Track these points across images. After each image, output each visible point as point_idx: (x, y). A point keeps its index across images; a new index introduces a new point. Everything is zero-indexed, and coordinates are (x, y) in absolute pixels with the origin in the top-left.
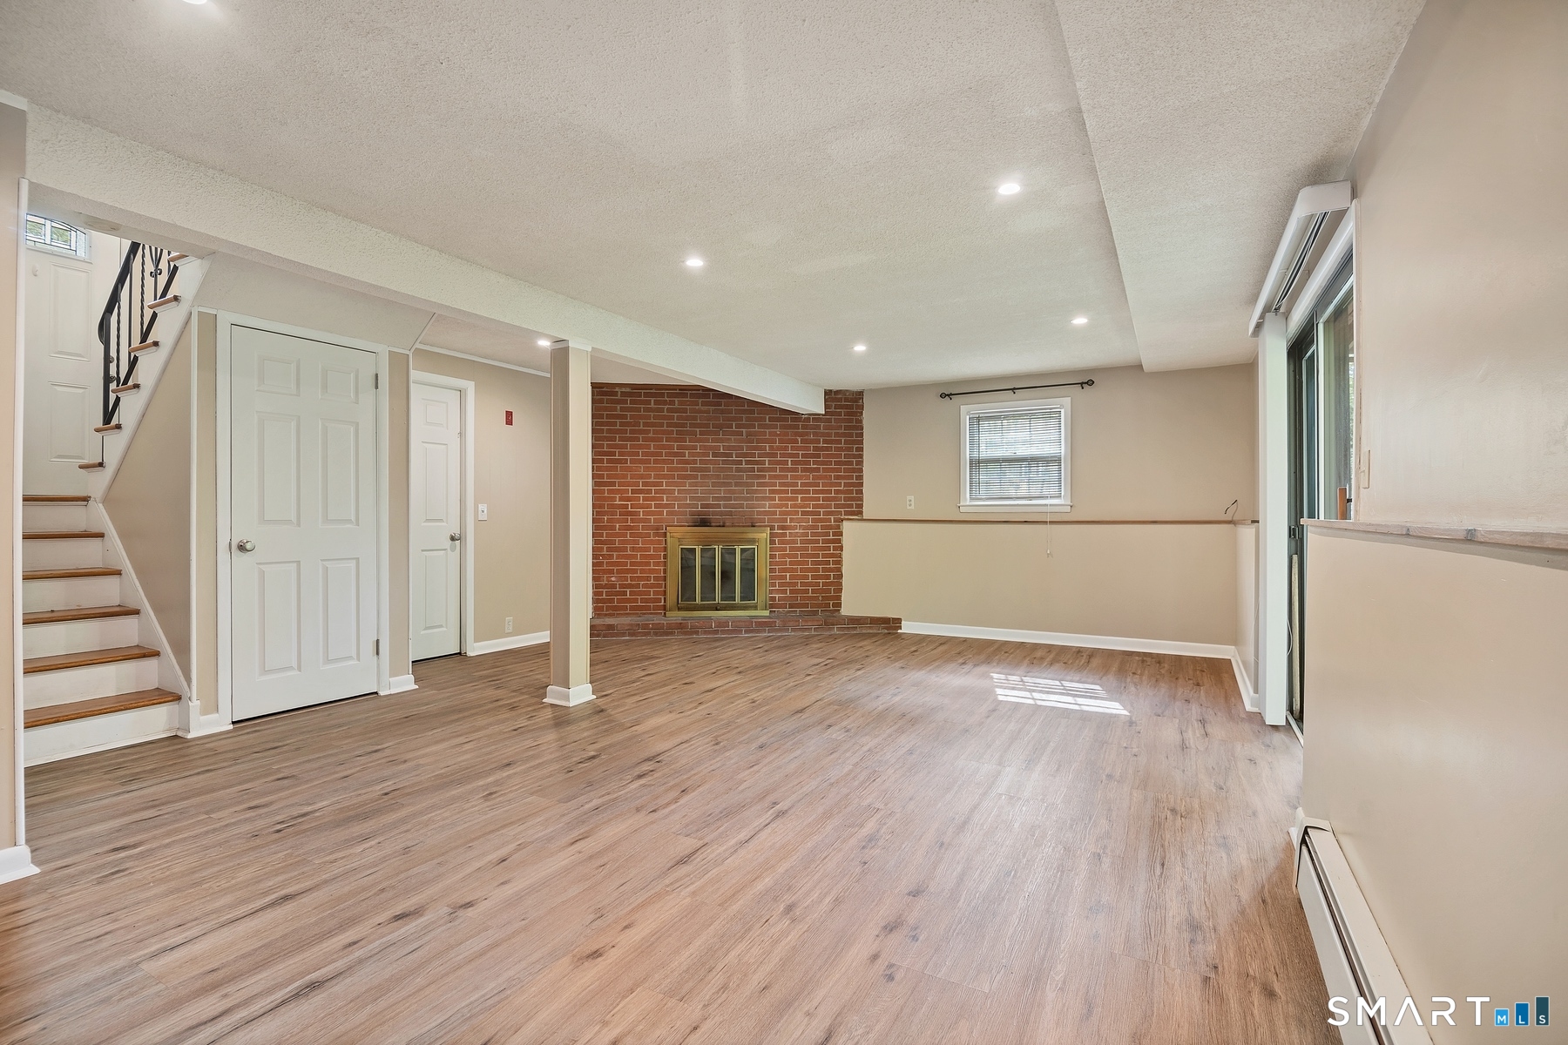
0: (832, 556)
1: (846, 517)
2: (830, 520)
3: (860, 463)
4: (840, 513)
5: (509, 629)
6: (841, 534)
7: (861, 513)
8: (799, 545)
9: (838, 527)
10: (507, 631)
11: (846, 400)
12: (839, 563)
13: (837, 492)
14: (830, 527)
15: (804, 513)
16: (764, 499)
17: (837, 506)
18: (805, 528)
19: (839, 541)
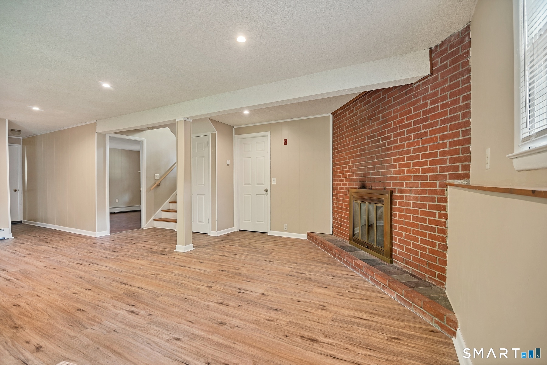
0: (437, 223)
1: (451, 181)
2: (434, 185)
3: (467, 115)
4: (445, 177)
5: (286, 229)
6: (445, 200)
7: (467, 176)
8: (411, 208)
9: (443, 192)
10: (285, 229)
11: (452, 47)
12: (444, 232)
13: (443, 154)
14: (435, 192)
15: (416, 178)
16: (390, 167)
17: (442, 169)
18: (416, 192)
19: (444, 208)
